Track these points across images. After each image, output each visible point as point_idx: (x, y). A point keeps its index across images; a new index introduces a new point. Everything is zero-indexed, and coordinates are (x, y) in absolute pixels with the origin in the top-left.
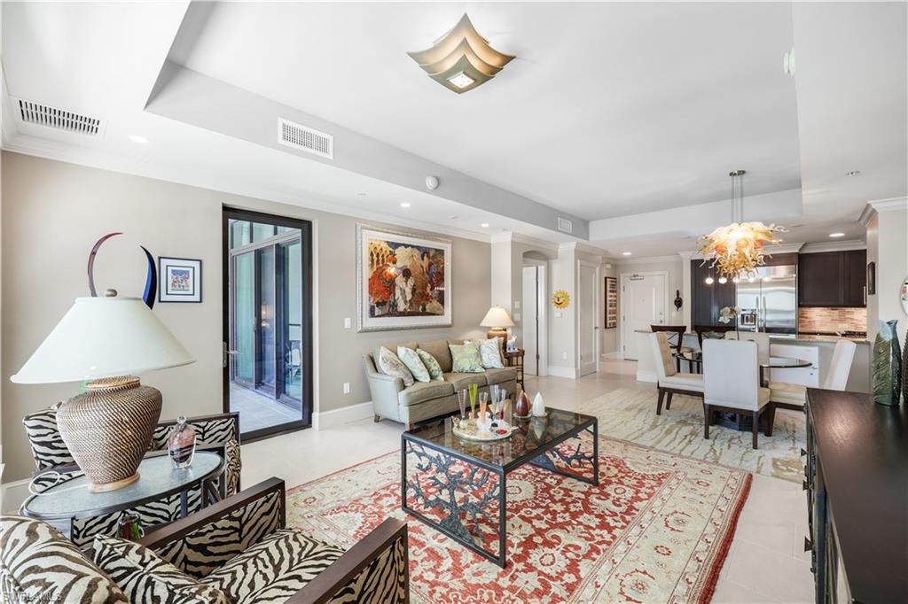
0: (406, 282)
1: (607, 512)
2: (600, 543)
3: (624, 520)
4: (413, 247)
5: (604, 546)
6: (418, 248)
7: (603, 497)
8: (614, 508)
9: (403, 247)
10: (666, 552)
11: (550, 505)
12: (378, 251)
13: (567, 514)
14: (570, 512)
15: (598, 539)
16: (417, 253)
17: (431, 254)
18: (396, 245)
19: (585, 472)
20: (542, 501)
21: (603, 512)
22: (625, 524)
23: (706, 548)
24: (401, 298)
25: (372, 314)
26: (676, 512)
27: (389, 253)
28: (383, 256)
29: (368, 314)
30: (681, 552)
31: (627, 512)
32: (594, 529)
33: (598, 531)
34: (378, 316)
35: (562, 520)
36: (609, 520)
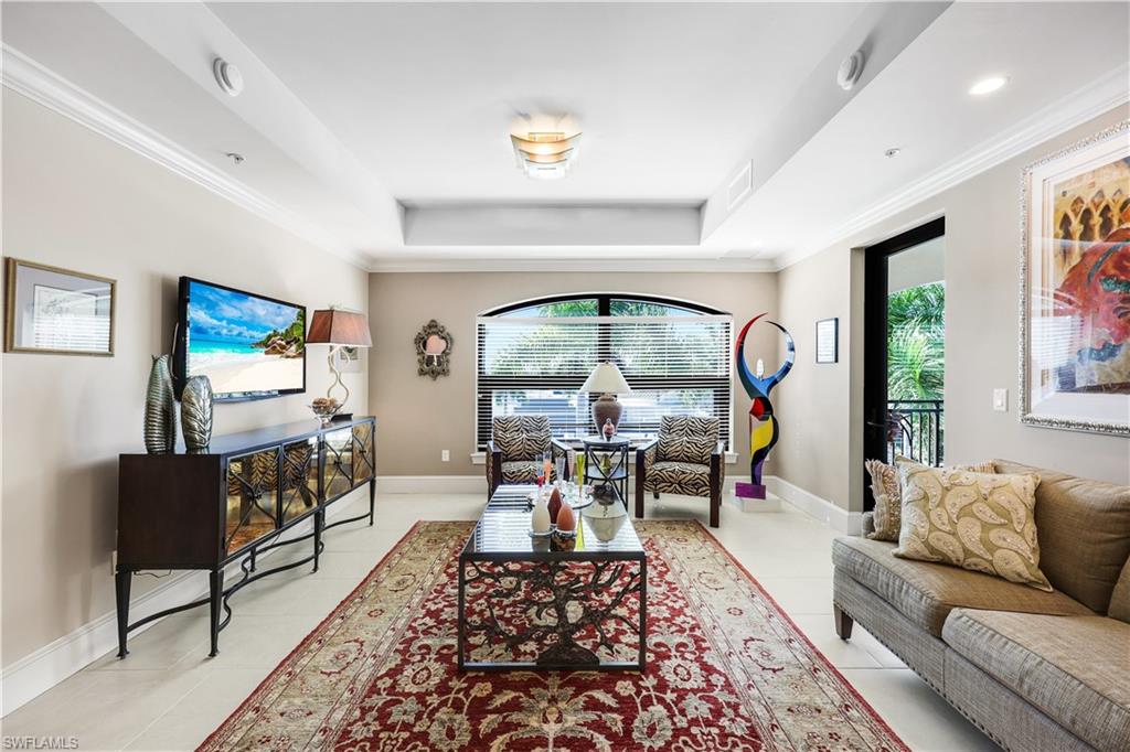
1: (434, 630)
2: (436, 597)
3: (414, 630)
5: (431, 597)
7: (445, 651)
8: (428, 642)
10: (373, 613)
11: (502, 612)
13: (478, 609)
15: (439, 599)
19: (490, 697)
20: (515, 612)
21: (440, 629)
22: (413, 624)
25: (1067, 383)
26: (340, 672)
28: (1106, 211)
31: (409, 642)
32: (445, 606)
33: (440, 606)
35: (480, 602)
36: (430, 622)
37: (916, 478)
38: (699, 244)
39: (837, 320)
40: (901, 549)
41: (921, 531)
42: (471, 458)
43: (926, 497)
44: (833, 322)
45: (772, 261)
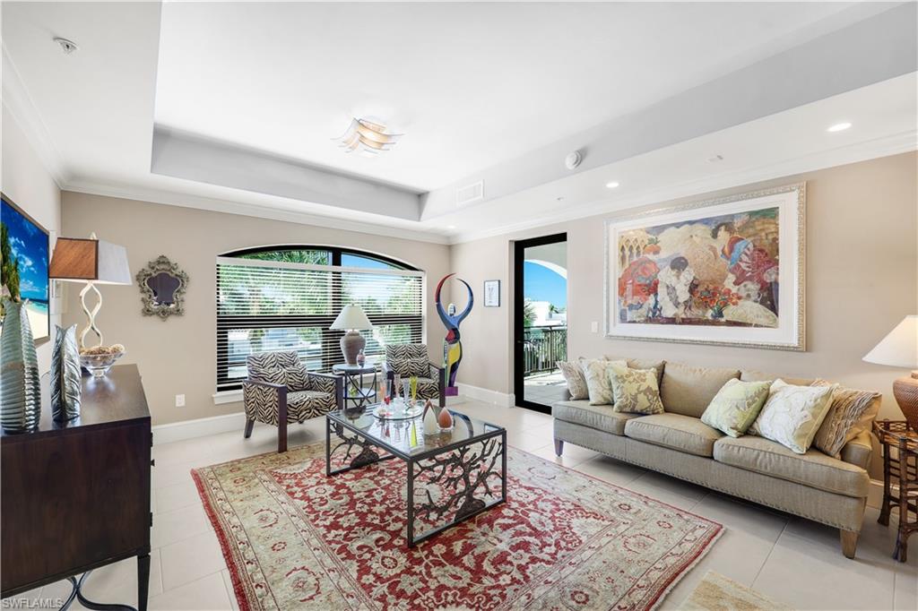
0: (678, 277)
4: (691, 223)
6: (706, 221)
9: (673, 229)
10: (276, 547)
12: (631, 243)
14: (367, 514)
16: (703, 232)
17: (737, 223)
18: (660, 229)
23: (255, 578)
24: (667, 299)
25: (623, 319)
26: (318, 592)
27: (647, 242)
28: (638, 247)
29: (618, 319)
30: (267, 558)
32: (335, 519)
34: (630, 322)
37: (592, 367)
38: (419, 220)
39: (499, 281)
40: (593, 401)
41: (600, 391)
42: (213, 398)
43: (598, 375)
44: (497, 282)
45: (448, 238)
